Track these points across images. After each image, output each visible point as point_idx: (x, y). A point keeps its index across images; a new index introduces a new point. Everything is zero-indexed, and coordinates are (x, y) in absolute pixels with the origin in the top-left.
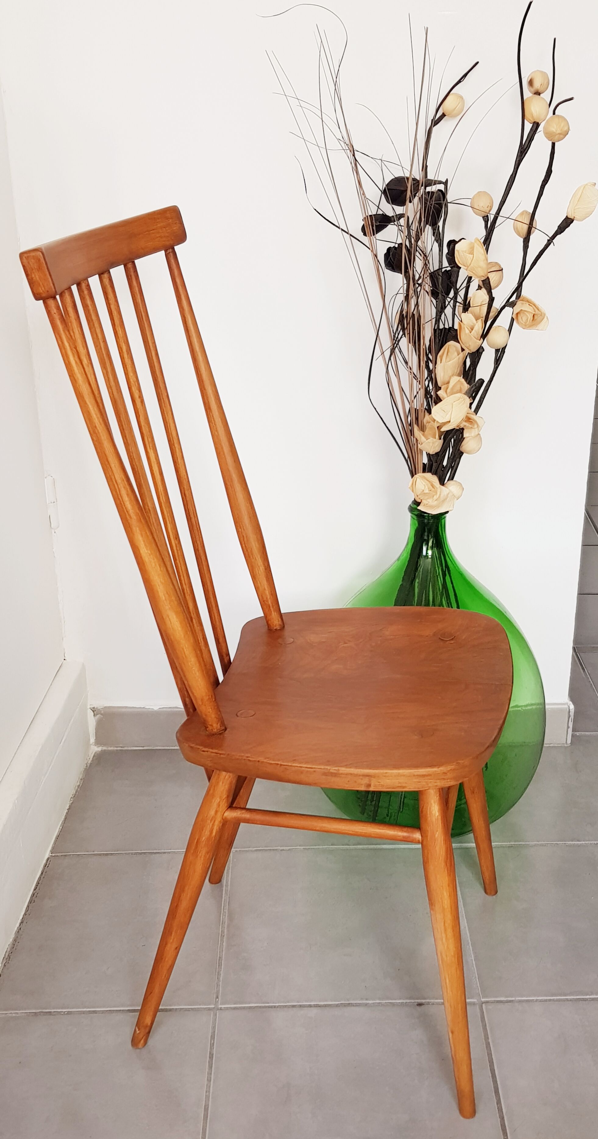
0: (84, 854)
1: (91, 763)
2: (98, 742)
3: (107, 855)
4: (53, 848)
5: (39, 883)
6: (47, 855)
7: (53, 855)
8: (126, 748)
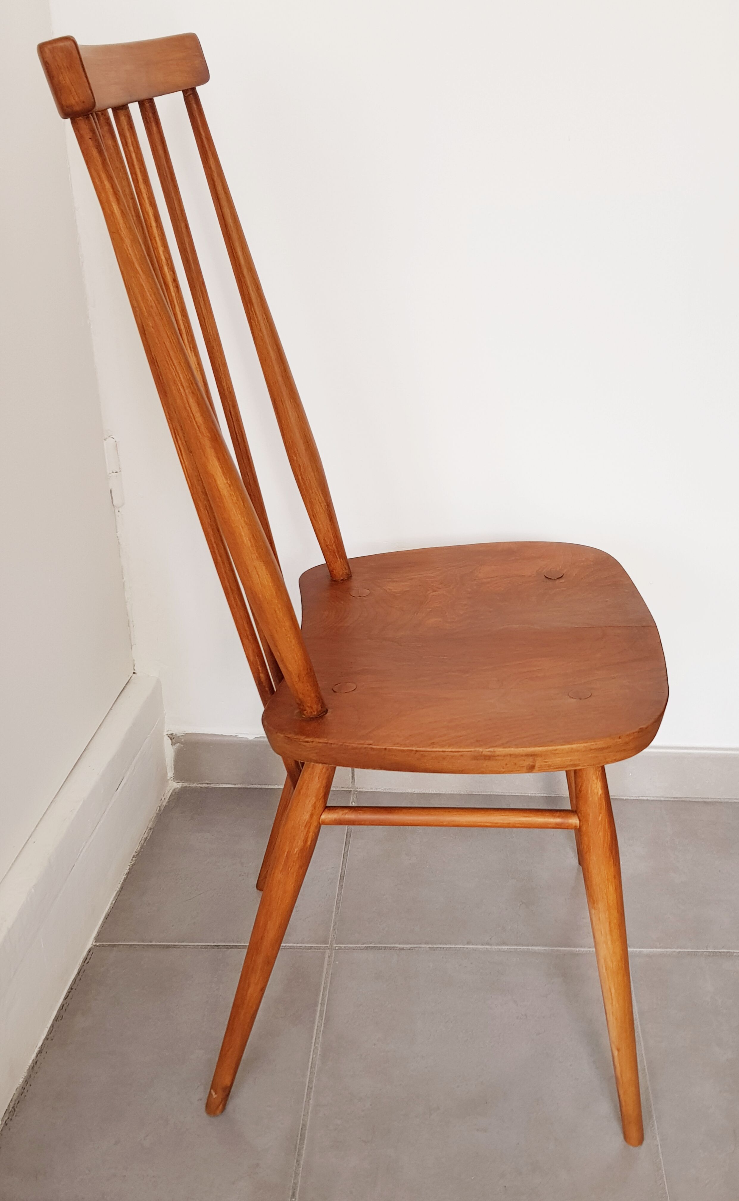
0: (139, 945)
1: (166, 806)
2: (178, 777)
3: (168, 947)
4: (99, 934)
5: (72, 989)
6: (90, 943)
7: (98, 944)
8: (212, 786)
